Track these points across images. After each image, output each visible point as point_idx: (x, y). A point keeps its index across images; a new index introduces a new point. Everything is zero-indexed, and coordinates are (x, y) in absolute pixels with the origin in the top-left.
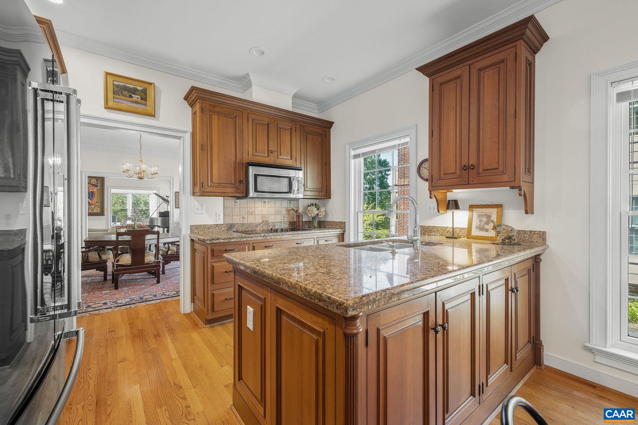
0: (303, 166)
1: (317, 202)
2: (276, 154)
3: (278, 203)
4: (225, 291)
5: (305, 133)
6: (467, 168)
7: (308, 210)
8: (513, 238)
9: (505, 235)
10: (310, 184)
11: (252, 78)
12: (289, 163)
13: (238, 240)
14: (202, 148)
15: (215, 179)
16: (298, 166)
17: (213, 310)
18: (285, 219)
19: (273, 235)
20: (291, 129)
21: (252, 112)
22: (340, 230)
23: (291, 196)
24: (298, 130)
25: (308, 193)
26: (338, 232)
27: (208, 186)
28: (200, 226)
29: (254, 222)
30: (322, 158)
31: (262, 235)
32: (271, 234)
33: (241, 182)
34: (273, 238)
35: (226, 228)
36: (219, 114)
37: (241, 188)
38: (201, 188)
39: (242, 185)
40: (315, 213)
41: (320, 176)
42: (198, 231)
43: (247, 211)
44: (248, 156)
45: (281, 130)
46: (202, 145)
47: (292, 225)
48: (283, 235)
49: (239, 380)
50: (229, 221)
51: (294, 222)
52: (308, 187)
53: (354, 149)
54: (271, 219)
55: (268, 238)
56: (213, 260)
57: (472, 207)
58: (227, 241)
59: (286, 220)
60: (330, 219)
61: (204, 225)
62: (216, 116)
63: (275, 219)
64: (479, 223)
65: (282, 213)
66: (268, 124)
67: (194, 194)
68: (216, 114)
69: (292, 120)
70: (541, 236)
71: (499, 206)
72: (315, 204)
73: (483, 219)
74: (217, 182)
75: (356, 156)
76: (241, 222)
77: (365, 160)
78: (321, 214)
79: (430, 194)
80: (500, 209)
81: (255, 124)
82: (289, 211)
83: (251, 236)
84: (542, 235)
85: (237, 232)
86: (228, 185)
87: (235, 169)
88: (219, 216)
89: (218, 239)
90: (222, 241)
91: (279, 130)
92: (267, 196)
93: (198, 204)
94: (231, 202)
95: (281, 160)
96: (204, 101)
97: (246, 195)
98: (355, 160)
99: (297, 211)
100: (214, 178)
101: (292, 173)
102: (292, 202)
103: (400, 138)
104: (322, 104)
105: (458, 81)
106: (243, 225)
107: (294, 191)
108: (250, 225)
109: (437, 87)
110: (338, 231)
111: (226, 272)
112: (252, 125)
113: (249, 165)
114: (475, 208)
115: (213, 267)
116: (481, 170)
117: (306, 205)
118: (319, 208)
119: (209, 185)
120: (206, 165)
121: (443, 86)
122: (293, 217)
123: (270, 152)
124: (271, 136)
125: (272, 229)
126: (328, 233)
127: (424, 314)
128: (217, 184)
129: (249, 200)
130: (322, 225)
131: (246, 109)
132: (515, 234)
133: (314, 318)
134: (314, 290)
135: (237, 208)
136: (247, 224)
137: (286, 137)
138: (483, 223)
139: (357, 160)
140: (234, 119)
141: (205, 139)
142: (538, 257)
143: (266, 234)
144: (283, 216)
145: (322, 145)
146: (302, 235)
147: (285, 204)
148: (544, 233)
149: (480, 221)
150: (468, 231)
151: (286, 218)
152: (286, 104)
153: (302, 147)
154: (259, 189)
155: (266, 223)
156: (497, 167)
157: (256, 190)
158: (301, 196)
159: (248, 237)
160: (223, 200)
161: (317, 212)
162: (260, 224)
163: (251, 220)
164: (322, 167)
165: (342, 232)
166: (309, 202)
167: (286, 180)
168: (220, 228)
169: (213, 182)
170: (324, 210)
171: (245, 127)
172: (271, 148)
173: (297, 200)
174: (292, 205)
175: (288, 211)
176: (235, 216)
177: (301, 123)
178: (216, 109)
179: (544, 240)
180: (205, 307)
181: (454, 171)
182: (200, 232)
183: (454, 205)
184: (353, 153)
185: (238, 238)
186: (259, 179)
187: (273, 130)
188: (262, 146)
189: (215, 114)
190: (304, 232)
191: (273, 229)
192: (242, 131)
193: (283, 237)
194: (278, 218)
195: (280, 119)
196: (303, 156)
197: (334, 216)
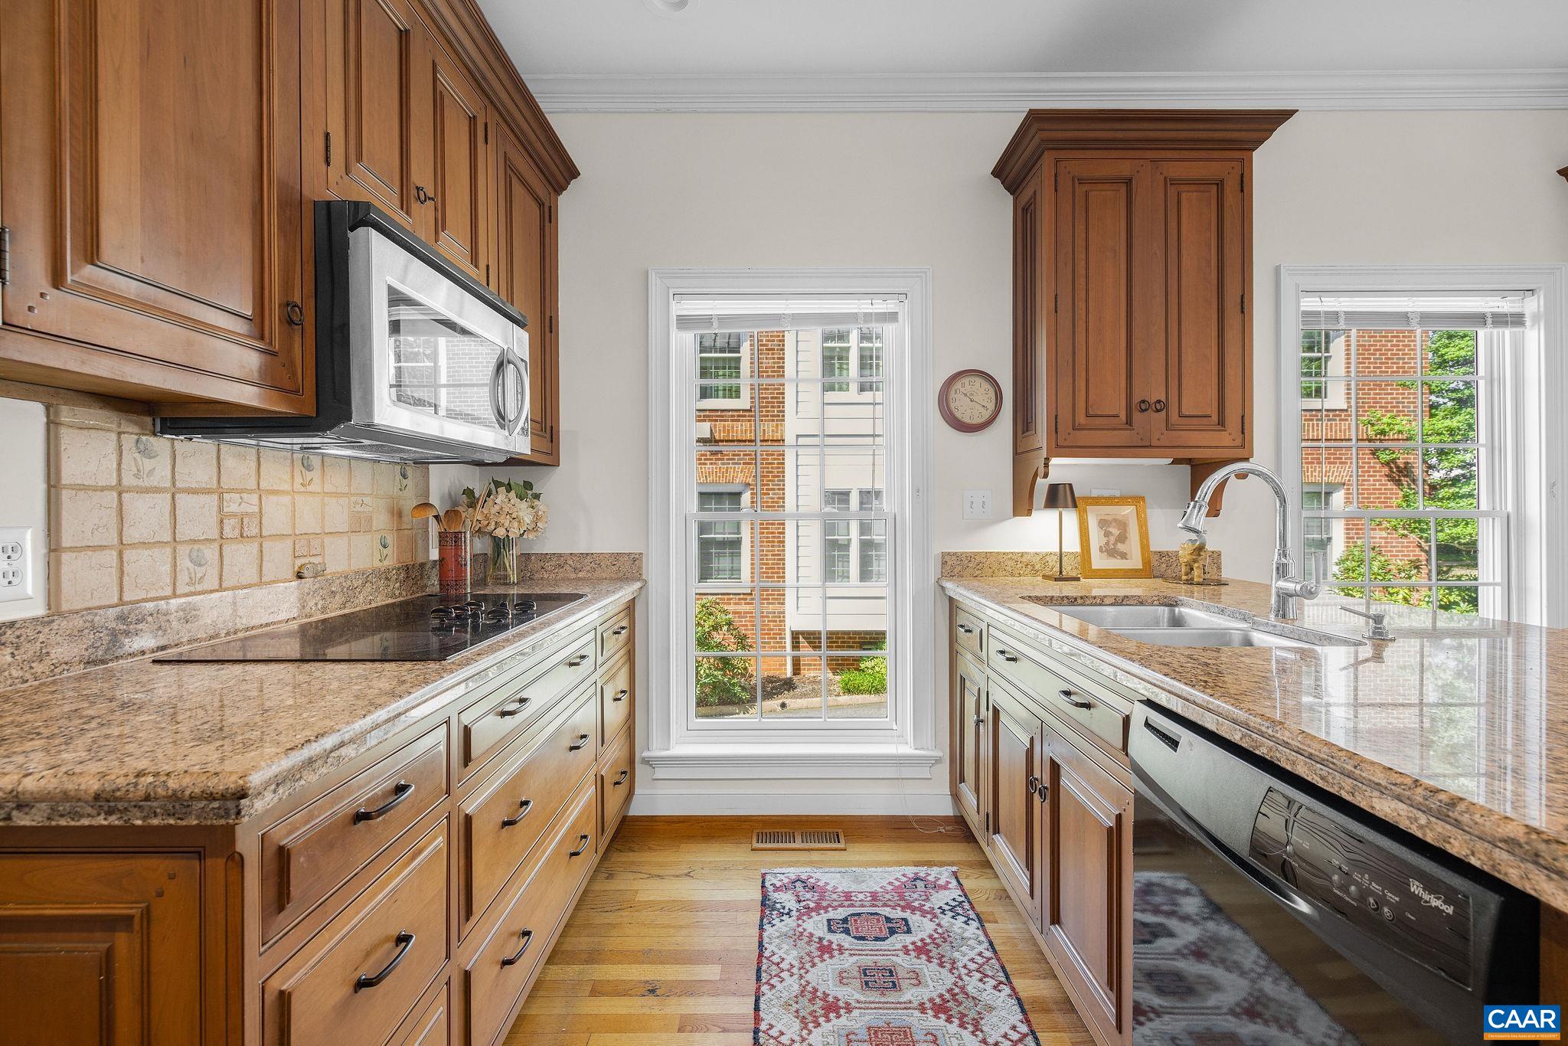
2: (432, 216)
5: (508, 171)
6: (1148, 407)
24: (492, 140)
30: (543, 299)
33: (292, 314)
37: (292, 357)
39: (298, 340)
41: (538, 369)
44: (328, 162)
45: (446, 102)
57: (1083, 503)
59: (390, 555)
64: (1105, 540)
65: (374, 525)
66: (403, 36)
69: (477, 84)
70: (1215, 561)
71: (1137, 500)
73: (1111, 530)
75: (694, 322)
80: (1140, 506)
91: (439, 99)
97: (315, 410)
98: (681, 333)
102: (409, 471)
109: (1068, 185)
114: (1091, 504)
121: (1083, 188)
122: (415, 540)
135: (158, 489)
137: (459, 151)
138: (1112, 539)
145: (542, 244)
147: (386, 478)
149: (1107, 534)
150: (1083, 559)
151: (390, 550)
153: (501, 226)
156: (1208, 413)
160: (41, 431)
164: (543, 333)
172: (415, 174)
174: (411, 487)
176: (144, 553)
177: (498, 116)
181: (1115, 412)
188: (383, 139)
194: (363, 552)
195: (443, 43)
196: (502, 265)
197: (580, 534)
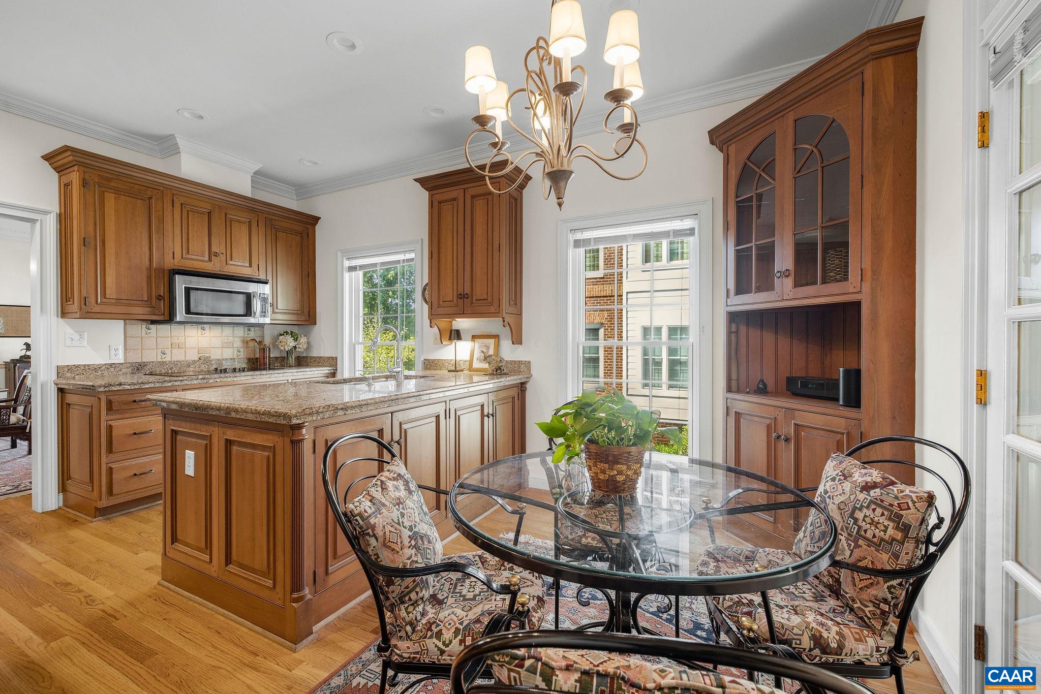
0: (269, 278)
1: (295, 330)
2: (224, 258)
3: (228, 331)
4: (134, 463)
5: (274, 230)
6: (462, 296)
7: (279, 341)
8: (502, 368)
9: (495, 365)
10: (282, 304)
11: (180, 142)
12: (247, 272)
13: (158, 385)
14: (84, 242)
15: (111, 292)
16: (262, 277)
17: (110, 492)
18: (240, 354)
19: (220, 377)
20: (250, 222)
21: (180, 193)
22: (328, 368)
23: (251, 320)
24: (262, 224)
25: (280, 317)
26: (327, 372)
27: (97, 303)
28: (78, 366)
29: (183, 359)
30: (302, 267)
31: (200, 377)
32: (216, 376)
33: (159, 298)
34: (218, 380)
35: (129, 370)
36: (117, 191)
37: (160, 307)
38: (83, 306)
39: (162, 303)
40: (291, 344)
41: (298, 292)
42: (73, 375)
43: (170, 343)
44: (174, 258)
45: (233, 222)
46: (84, 238)
47: (253, 363)
48: (236, 377)
49: (172, 543)
50: (135, 358)
51: (257, 358)
52: (279, 308)
53: (348, 259)
54: (215, 355)
55: (210, 381)
56: (110, 417)
57: (474, 338)
58: (137, 387)
59: (242, 355)
60: (315, 354)
61: (84, 366)
62: (113, 195)
63: (222, 354)
64: (479, 355)
65: (235, 346)
66: (209, 214)
67: (64, 314)
68: (112, 191)
69: (252, 210)
70: (526, 366)
71: (496, 337)
72: (291, 332)
73: (483, 350)
74: (115, 297)
75: (352, 269)
76: (159, 360)
77: (365, 275)
78: (301, 346)
79: (431, 323)
80: (497, 340)
81: (186, 211)
82: (247, 342)
83: (181, 378)
84: (528, 364)
85: (151, 374)
86: (135, 302)
87: (149, 278)
88: (116, 350)
89: (120, 384)
90: (128, 387)
91: (229, 223)
92: (206, 320)
93: (72, 331)
94: (139, 329)
95: (232, 267)
96: (88, 170)
97: (169, 318)
98: (351, 273)
99: (260, 343)
100: (108, 291)
101: (251, 288)
102: (252, 329)
103: (405, 252)
104: (302, 189)
105: (455, 203)
106: (163, 363)
107: (255, 313)
108: (176, 363)
109: (436, 204)
110: (326, 370)
111: (135, 434)
112: (180, 213)
113: (174, 274)
115: (110, 428)
116: (474, 300)
117: (276, 333)
118: (297, 338)
119: (99, 301)
120: (93, 270)
121: (442, 204)
122: (255, 351)
123: (212, 255)
124: (214, 230)
125: (216, 369)
126: (310, 373)
127: (379, 431)
128: (114, 301)
129: (174, 326)
130: (302, 362)
131: (167, 187)
132: (503, 364)
133: (265, 436)
134: (263, 409)
135: (152, 337)
136: (170, 362)
137: (241, 234)
139: (353, 273)
140: (148, 201)
141: (91, 229)
142: (524, 386)
143: (208, 376)
144: (236, 349)
145: (302, 247)
146: (268, 376)
147: (240, 332)
148: (529, 362)
151: (242, 353)
152: (242, 185)
153: (269, 250)
154: (193, 309)
155: (207, 360)
156: (486, 297)
157: (188, 311)
158: (267, 320)
159: (176, 381)
160: (123, 326)
161: (294, 343)
162: (194, 362)
163: (177, 356)
164: (302, 279)
165: (333, 371)
166: (282, 329)
167: (241, 298)
168: (118, 369)
169: (107, 296)
170: (306, 340)
171: (168, 214)
172: (214, 249)
173: (261, 326)
174: (252, 334)
175: (245, 342)
176: (148, 351)
177: (266, 215)
178: (112, 184)
179: (529, 369)
180: (93, 491)
181: (451, 299)
182: (76, 377)
183: (456, 335)
184: (347, 264)
185: (158, 382)
186: (193, 294)
187: (218, 222)
188: (199, 245)
189: (110, 190)
190: (271, 372)
191: (219, 369)
192: (161, 220)
193: (235, 379)
194: (228, 353)
195: (231, 206)
196: (269, 262)
197: (322, 350)
